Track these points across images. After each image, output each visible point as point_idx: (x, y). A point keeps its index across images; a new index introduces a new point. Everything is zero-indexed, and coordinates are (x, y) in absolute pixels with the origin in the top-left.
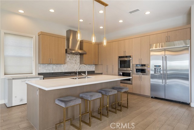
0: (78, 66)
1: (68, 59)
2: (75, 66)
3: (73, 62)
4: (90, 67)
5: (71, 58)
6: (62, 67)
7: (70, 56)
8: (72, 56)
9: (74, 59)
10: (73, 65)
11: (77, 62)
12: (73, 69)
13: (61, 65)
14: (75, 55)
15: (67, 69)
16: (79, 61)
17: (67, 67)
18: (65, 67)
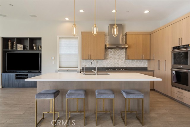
0: (122, 62)
1: (110, 55)
2: (119, 62)
4: (140, 62)
5: (114, 54)
6: (104, 62)
7: (112, 51)
8: (115, 51)
9: (118, 54)
10: (117, 60)
11: (122, 57)
12: (116, 65)
13: (103, 60)
14: (119, 50)
15: (110, 64)
16: (124, 56)
17: (110, 63)
18: (107, 63)
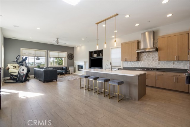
0: (156, 63)
1: (144, 57)
3: (150, 59)
5: (148, 56)
9: (152, 57)
10: (150, 62)
14: (153, 53)
15: (144, 65)
